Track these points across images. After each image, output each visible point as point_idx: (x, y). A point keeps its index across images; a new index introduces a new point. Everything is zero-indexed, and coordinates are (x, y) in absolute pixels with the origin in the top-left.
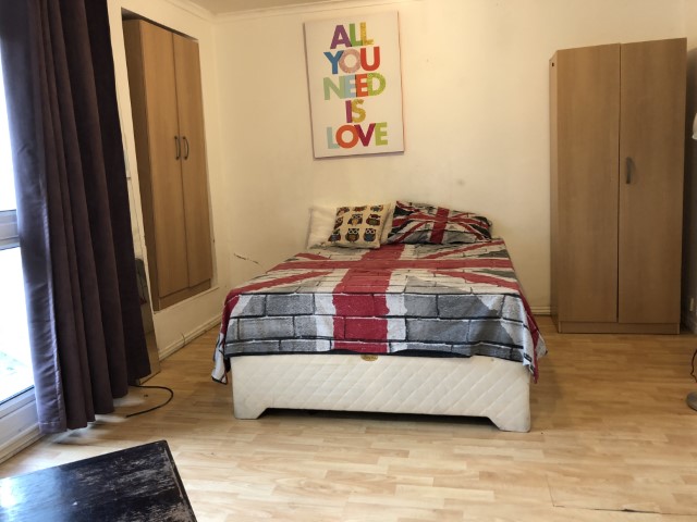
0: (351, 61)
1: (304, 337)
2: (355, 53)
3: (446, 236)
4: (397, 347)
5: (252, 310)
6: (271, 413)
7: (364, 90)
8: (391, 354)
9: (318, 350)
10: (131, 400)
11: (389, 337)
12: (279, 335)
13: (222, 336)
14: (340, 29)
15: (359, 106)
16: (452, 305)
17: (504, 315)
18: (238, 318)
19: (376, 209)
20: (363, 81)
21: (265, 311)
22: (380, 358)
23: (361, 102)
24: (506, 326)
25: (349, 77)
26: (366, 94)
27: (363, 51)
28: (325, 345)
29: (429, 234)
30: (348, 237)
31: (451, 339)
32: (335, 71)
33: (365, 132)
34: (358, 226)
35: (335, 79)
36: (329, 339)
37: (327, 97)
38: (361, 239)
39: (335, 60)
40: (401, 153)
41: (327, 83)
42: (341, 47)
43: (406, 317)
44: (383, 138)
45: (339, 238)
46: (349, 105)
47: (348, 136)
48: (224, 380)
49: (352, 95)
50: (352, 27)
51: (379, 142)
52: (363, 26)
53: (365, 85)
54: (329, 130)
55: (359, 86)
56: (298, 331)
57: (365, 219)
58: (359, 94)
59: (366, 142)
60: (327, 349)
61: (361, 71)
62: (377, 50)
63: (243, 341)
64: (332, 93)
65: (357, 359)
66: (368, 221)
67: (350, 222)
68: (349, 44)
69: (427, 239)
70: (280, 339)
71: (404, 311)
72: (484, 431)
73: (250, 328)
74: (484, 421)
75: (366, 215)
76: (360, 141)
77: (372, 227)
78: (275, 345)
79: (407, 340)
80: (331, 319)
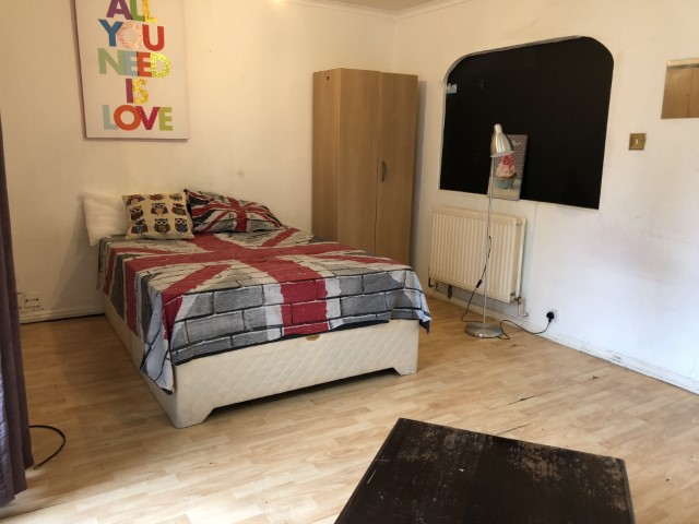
0: (131, 35)
1: (256, 329)
3: (249, 225)
4: (336, 324)
5: (199, 310)
6: (218, 412)
7: (147, 70)
8: (332, 330)
9: (270, 339)
11: (328, 316)
12: (230, 331)
13: (166, 342)
15: (141, 86)
16: (373, 281)
17: (407, 286)
18: (185, 320)
19: (175, 197)
20: (145, 60)
21: (213, 309)
22: (322, 336)
23: (143, 82)
24: (408, 293)
25: (131, 53)
26: (149, 75)
27: (146, 29)
28: (274, 334)
29: (235, 223)
30: (157, 228)
31: (374, 310)
32: (112, 43)
33: (148, 115)
34: (165, 216)
35: (113, 52)
36: (279, 327)
37: (103, 70)
38: (173, 231)
39: (113, 31)
40: (185, 140)
42: (119, 18)
43: (340, 297)
44: (167, 123)
45: (145, 229)
46: (129, 83)
47: (128, 118)
49: (132, 73)
51: (163, 127)
53: (148, 65)
54: (106, 108)
55: (141, 64)
56: (248, 324)
57: (170, 208)
59: (149, 126)
60: (278, 337)
61: (144, 49)
62: (161, 30)
63: (193, 343)
64: (109, 66)
65: (303, 340)
66: (174, 210)
67: (153, 211)
68: (129, 17)
69: (233, 228)
70: (231, 335)
71: (338, 292)
72: (390, 379)
73: (196, 329)
74: (391, 372)
75: (170, 204)
76: (142, 123)
77: (181, 217)
78: (230, 341)
79: (342, 316)
80: (279, 308)
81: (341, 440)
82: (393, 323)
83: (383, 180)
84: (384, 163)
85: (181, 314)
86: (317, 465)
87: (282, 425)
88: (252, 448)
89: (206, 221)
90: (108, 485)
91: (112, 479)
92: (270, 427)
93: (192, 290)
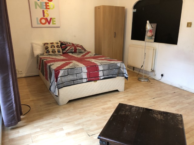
1: (80, 79)
3: (77, 51)
4: (102, 78)
5: (64, 74)
6: (70, 101)
7: (48, 7)
8: (101, 80)
9: (84, 82)
11: (99, 76)
13: (56, 83)
16: (112, 66)
17: (122, 67)
18: (61, 77)
19: (57, 43)
20: (48, 4)
21: (68, 74)
22: (98, 81)
23: (47, 11)
25: (43, 3)
26: (49, 9)
28: (85, 80)
29: (73, 50)
30: (52, 52)
31: (112, 74)
33: (49, 20)
34: (54, 49)
35: (39, 2)
37: (36, 8)
38: (57, 53)
40: (59, 27)
41: (36, 3)
43: (103, 70)
44: (54, 22)
45: (49, 52)
46: (43, 11)
47: (43, 21)
49: (44, 8)
51: (53, 24)
54: (37, 18)
55: (46, 6)
56: (78, 78)
57: (56, 46)
59: (49, 23)
60: (86, 81)
61: (47, 1)
63: (63, 83)
64: (37, 6)
65: (93, 82)
66: (57, 47)
67: (51, 47)
69: (73, 52)
70: (73, 81)
71: (102, 69)
72: (116, 93)
73: (64, 79)
74: (117, 91)
75: (56, 45)
76: (47, 23)
77: (59, 49)
78: (73, 82)
79: (103, 76)
80: (86, 74)
81: (103, 109)
82: (118, 78)
83: (115, 37)
84: (115, 32)
85: (60, 75)
86: (97, 115)
87: (88, 105)
88: (79, 111)
89: (66, 50)
90: (42, 120)
91: (43, 118)
92: (84, 105)
93: (63, 69)
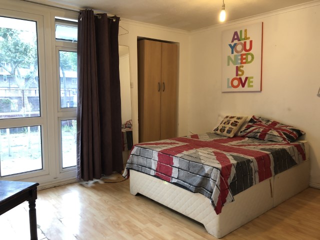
0: (239, 48)
1: (148, 168)
2: (241, 44)
3: (267, 137)
4: (174, 181)
5: (137, 153)
7: (244, 61)
8: (171, 183)
9: (151, 174)
10: (113, 178)
11: (172, 176)
12: (142, 165)
14: (236, 33)
15: (241, 69)
16: (194, 167)
18: (133, 155)
19: (239, 118)
20: (244, 57)
21: (140, 154)
23: (243, 67)
25: (239, 55)
26: (245, 63)
27: (245, 43)
28: (153, 173)
29: (259, 134)
31: (190, 182)
32: (232, 53)
33: (243, 81)
34: (227, 126)
35: (232, 56)
36: (154, 170)
37: (228, 65)
39: (233, 48)
40: (260, 91)
41: (229, 58)
42: (236, 41)
43: (179, 168)
44: (251, 84)
45: (218, 129)
46: (237, 68)
47: (236, 83)
48: (126, 177)
49: (239, 64)
50: (241, 31)
52: (246, 31)
53: (245, 59)
54: (228, 79)
55: (242, 59)
56: (147, 164)
57: (231, 122)
58: (242, 63)
59: (243, 86)
60: (153, 175)
61: (244, 52)
62: (251, 42)
63: (132, 164)
64: (231, 62)
65: (162, 182)
66: (232, 124)
67: (225, 123)
68: (239, 40)
69: (258, 137)
75: (233, 120)
76: (241, 85)
77: (232, 127)
78: (141, 168)
79: (178, 179)
80: (156, 163)
85: (132, 152)
